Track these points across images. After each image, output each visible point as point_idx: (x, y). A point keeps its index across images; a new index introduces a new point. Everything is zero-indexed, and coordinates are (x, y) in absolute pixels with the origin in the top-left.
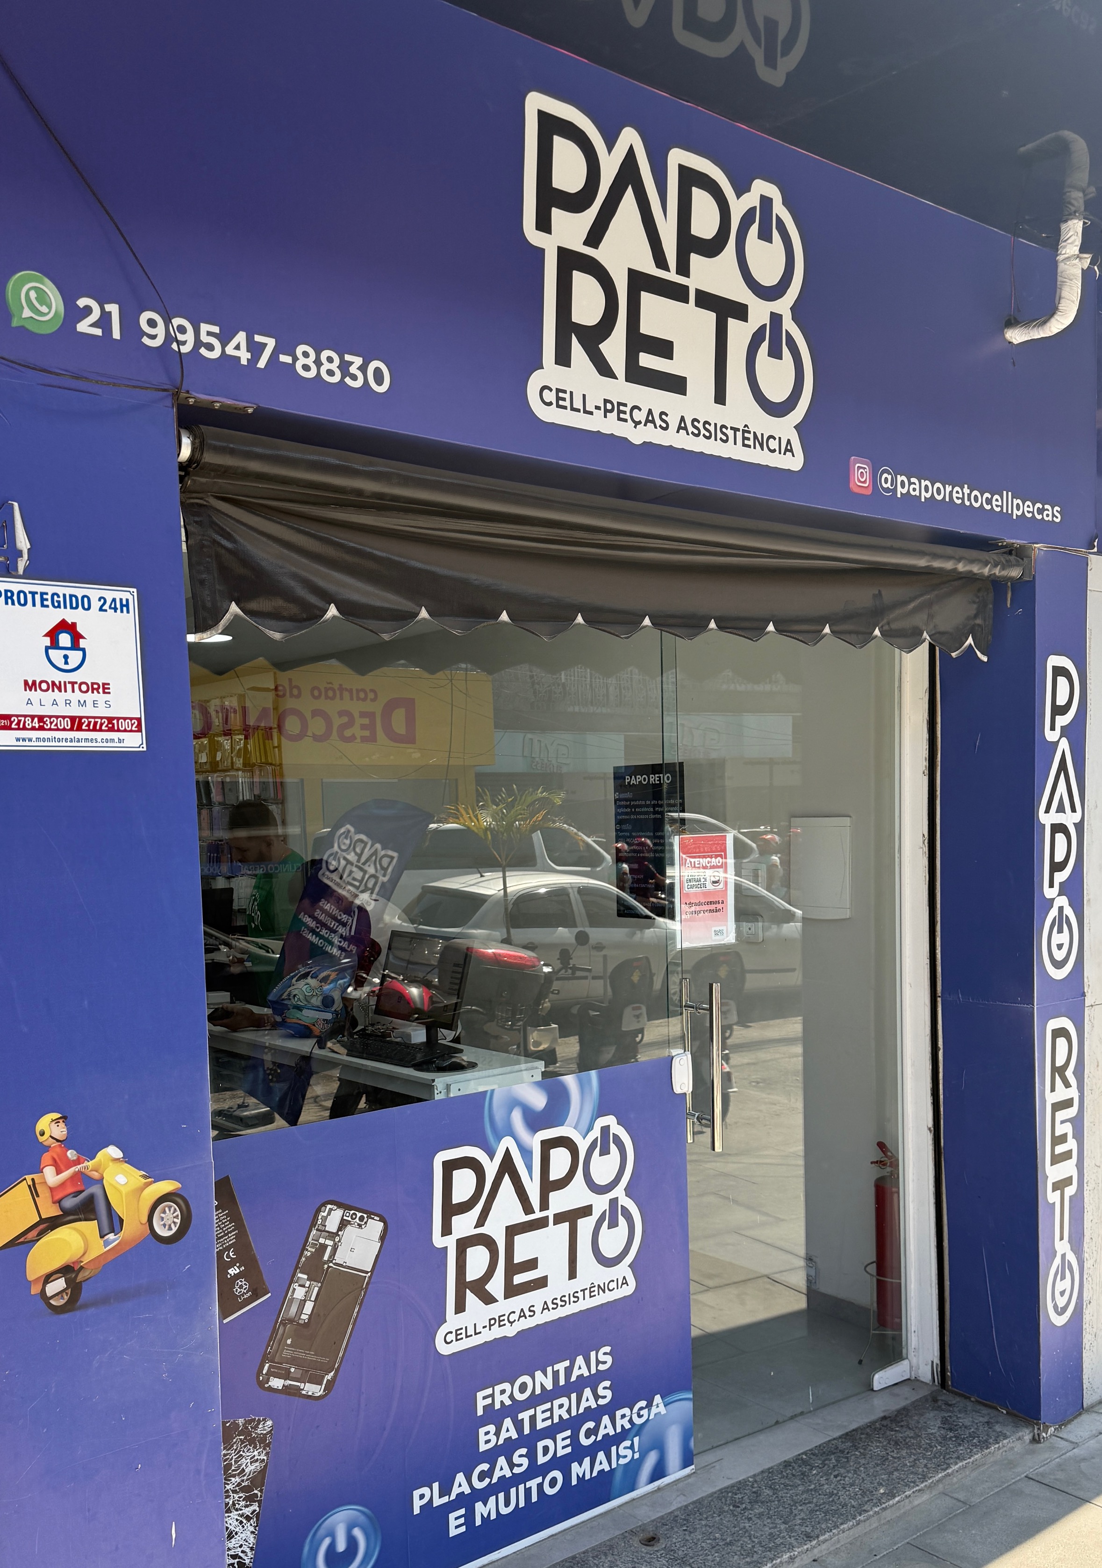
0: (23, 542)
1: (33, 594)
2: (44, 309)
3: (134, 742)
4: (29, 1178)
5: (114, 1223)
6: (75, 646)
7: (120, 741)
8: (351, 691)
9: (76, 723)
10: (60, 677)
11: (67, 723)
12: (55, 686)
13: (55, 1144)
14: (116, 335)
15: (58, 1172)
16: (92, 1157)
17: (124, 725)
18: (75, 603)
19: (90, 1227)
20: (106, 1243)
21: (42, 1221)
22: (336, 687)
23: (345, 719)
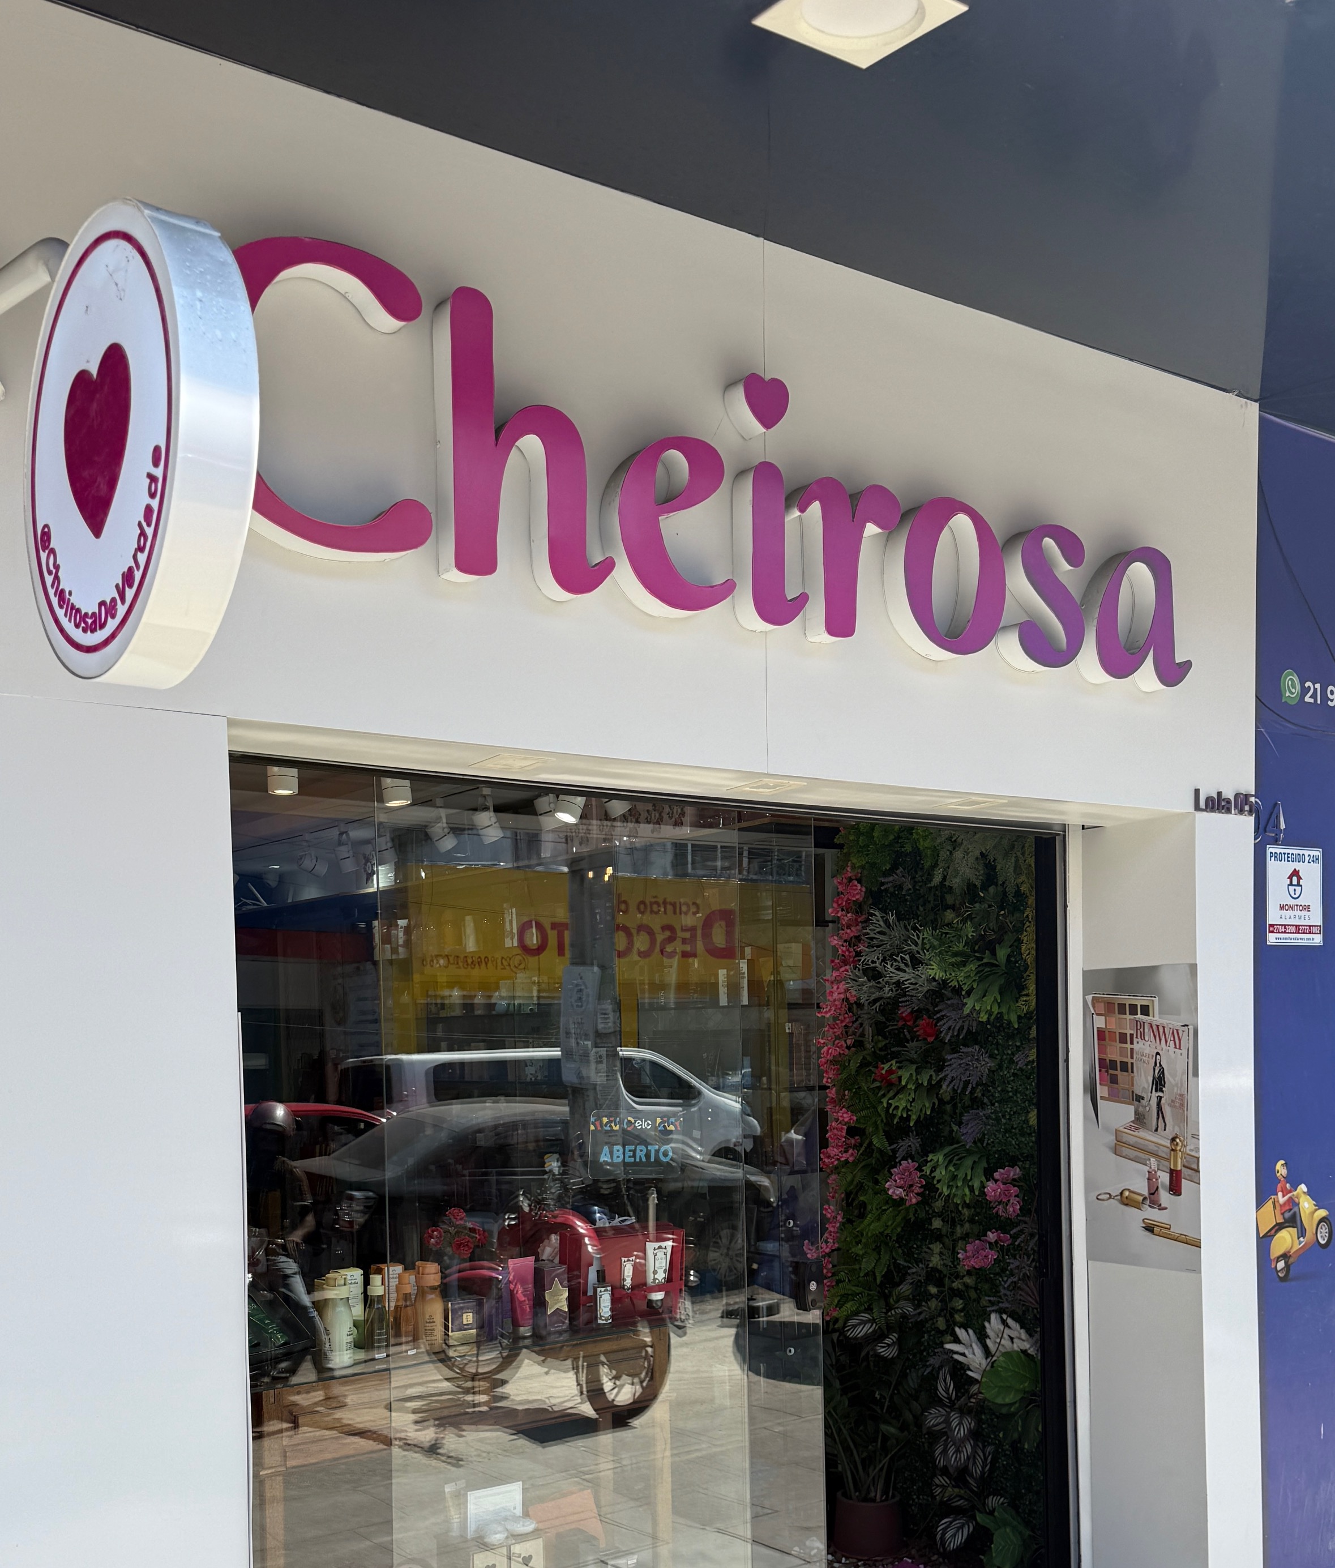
0: (1283, 826)
1: (1285, 854)
2: (1293, 691)
3: (1317, 939)
4: (1273, 1197)
5: (1302, 1233)
6: (1299, 885)
7: (1313, 939)
8: (674, 905)
9: (1298, 929)
10: (1293, 902)
11: (1293, 929)
12: (1291, 908)
13: (1282, 1179)
14: (1319, 702)
15: (1284, 1196)
16: (1296, 1190)
17: (1314, 930)
18: (1300, 859)
19: (1293, 1231)
20: (1300, 1243)
21: (1277, 1224)
22: (661, 901)
23: (668, 933)
